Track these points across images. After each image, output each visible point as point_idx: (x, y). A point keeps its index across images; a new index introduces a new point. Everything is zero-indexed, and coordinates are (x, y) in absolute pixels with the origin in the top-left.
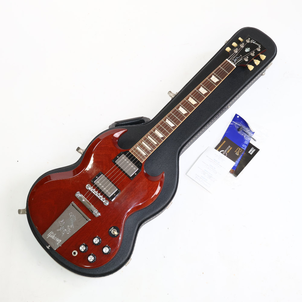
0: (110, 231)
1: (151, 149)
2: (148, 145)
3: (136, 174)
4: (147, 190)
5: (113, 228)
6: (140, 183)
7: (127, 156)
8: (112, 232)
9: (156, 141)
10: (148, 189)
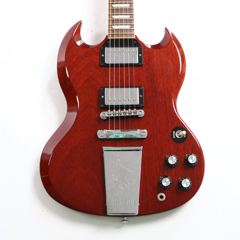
0: (174, 137)
1: (129, 16)
2: (122, 15)
3: (140, 55)
4: (169, 61)
5: (174, 132)
6: (155, 60)
7: (112, 46)
8: (178, 137)
9: (126, 3)
10: (168, 58)
